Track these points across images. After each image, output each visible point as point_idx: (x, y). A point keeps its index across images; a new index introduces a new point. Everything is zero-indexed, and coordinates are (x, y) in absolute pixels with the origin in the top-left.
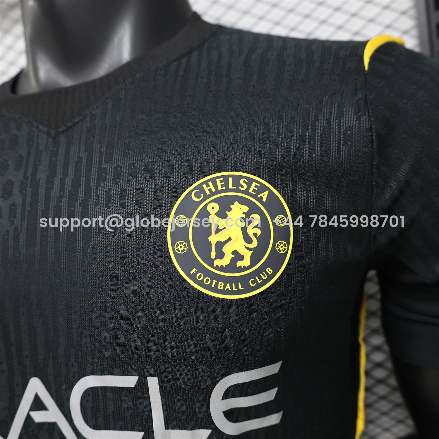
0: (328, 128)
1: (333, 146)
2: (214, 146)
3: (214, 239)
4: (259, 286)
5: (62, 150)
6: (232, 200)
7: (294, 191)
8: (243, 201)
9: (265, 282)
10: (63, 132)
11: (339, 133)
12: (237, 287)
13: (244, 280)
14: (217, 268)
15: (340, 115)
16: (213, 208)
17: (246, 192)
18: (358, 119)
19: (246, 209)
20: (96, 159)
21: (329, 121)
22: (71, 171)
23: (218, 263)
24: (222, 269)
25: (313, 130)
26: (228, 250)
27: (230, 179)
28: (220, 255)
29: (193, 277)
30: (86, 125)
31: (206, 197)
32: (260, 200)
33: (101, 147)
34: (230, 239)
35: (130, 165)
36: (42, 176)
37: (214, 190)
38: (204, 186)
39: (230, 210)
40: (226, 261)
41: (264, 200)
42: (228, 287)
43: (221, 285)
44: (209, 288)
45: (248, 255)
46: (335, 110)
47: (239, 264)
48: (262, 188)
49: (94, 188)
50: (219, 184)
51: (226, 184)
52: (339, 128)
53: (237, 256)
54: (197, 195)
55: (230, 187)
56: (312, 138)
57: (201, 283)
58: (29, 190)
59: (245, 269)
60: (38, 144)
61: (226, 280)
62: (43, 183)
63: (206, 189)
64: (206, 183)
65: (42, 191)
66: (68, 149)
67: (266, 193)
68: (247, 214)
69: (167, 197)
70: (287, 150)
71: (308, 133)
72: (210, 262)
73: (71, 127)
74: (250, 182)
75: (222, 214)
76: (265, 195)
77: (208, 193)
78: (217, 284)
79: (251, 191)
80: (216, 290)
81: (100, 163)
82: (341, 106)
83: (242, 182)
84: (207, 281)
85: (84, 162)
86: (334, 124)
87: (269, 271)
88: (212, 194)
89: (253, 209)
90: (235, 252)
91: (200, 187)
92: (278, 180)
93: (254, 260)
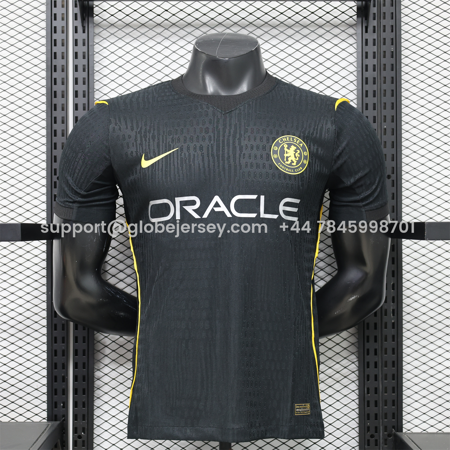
0: (322, 127)
1: (323, 133)
2: (286, 126)
3: (286, 155)
4: (298, 172)
5: (228, 119)
6: (292, 144)
7: (310, 145)
8: (295, 145)
9: (300, 171)
10: (228, 113)
11: (326, 129)
12: (292, 171)
13: (294, 169)
14: (286, 164)
15: (326, 124)
16: (286, 146)
17: (296, 143)
18: (332, 126)
19: (295, 148)
20: (243, 124)
21: (323, 125)
22: (233, 127)
23: (286, 162)
24: (287, 164)
25: (318, 127)
26: (290, 159)
27: (291, 138)
28: (287, 160)
29: (279, 165)
30: (237, 111)
31: (284, 142)
32: (300, 146)
33: (244, 121)
34: (290, 156)
35: (257, 128)
36: (221, 127)
37: (286, 141)
38: (283, 139)
39: (291, 147)
40: (289, 162)
41: (301, 146)
42: (289, 170)
43: (287, 169)
44: (283, 169)
45: (295, 162)
46: (325, 122)
47: (293, 164)
48: (301, 143)
49: (243, 134)
50: (288, 139)
51: (290, 140)
52: (326, 128)
53: (292, 162)
54: (281, 141)
55: (291, 140)
56: (317, 129)
57: (281, 168)
58: (216, 132)
59: (294, 166)
60: (217, 116)
61: (289, 168)
62: (221, 130)
63: (284, 140)
64: (284, 138)
65: (221, 133)
66: (230, 119)
67: (302, 144)
68: (296, 150)
69: (271, 141)
70: (309, 132)
71: (316, 128)
72: (284, 162)
73: (230, 112)
74: (297, 140)
75: (288, 148)
76: (301, 145)
77: (284, 141)
78: (286, 169)
79: (297, 143)
80: (285, 170)
81: (245, 127)
82: (327, 121)
83: (295, 139)
84: (283, 167)
85: (238, 125)
86: (324, 126)
87: (301, 168)
88: (285, 142)
89: (298, 148)
90: (292, 160)
91: (282, 139)
92: (306, 140)
93: (297, 164)
